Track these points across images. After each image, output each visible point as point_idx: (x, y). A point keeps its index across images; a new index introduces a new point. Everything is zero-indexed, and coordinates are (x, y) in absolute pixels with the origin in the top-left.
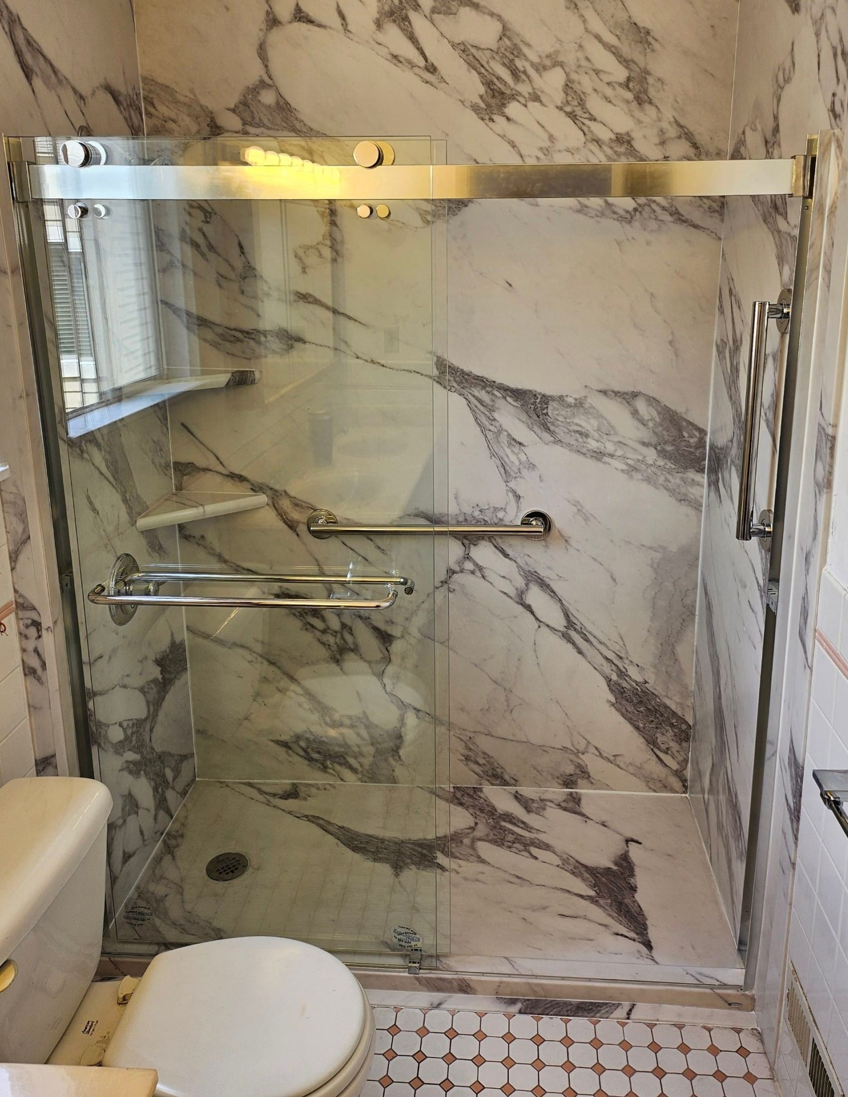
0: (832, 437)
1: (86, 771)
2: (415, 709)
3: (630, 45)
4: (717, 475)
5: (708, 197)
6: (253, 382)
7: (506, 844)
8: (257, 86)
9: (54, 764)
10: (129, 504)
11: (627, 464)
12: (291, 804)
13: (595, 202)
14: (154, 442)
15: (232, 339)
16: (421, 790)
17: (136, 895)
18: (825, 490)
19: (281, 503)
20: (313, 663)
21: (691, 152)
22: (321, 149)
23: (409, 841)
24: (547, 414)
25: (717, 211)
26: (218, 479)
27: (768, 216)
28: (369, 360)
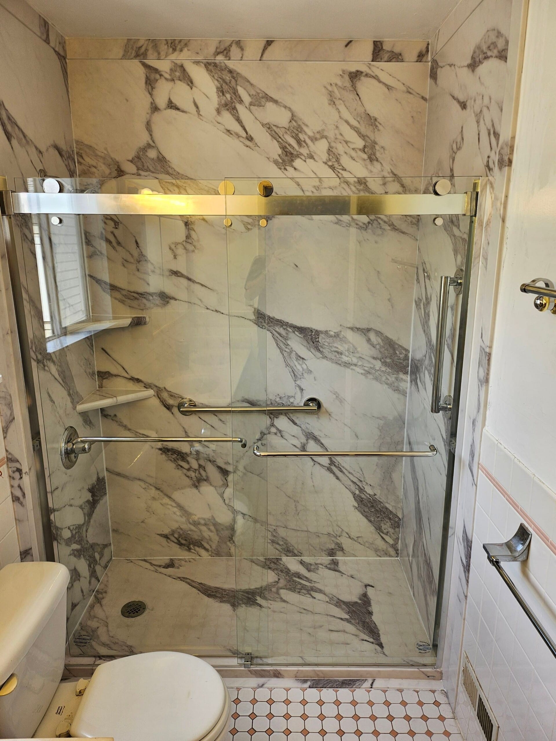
0: (489, 353)
1: (50, 557)
2: (242, 513)
3: (366, 127)
4: (416, 375)
5: (410, 216)
6: (145, 323)
7: (297, 590)
8: (145, 147)
9: (31, 554)
10: (72, 397)
11: (364, 370)
12: (170, 571)
13: (345, 218)
14: (86, 359)
15: (132, 298)
16: (245, 560)
17: (80, 628)
18: (485, 384)
19: (162, 394)
20: (182, 488)
21: (400, 189)
22: (184, 185)
23: (240, 591)
24: (318, 341)
25: (415, 224)
26: (124, 381)
27: (447, 226)
28: (214, 310)
